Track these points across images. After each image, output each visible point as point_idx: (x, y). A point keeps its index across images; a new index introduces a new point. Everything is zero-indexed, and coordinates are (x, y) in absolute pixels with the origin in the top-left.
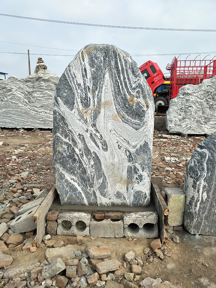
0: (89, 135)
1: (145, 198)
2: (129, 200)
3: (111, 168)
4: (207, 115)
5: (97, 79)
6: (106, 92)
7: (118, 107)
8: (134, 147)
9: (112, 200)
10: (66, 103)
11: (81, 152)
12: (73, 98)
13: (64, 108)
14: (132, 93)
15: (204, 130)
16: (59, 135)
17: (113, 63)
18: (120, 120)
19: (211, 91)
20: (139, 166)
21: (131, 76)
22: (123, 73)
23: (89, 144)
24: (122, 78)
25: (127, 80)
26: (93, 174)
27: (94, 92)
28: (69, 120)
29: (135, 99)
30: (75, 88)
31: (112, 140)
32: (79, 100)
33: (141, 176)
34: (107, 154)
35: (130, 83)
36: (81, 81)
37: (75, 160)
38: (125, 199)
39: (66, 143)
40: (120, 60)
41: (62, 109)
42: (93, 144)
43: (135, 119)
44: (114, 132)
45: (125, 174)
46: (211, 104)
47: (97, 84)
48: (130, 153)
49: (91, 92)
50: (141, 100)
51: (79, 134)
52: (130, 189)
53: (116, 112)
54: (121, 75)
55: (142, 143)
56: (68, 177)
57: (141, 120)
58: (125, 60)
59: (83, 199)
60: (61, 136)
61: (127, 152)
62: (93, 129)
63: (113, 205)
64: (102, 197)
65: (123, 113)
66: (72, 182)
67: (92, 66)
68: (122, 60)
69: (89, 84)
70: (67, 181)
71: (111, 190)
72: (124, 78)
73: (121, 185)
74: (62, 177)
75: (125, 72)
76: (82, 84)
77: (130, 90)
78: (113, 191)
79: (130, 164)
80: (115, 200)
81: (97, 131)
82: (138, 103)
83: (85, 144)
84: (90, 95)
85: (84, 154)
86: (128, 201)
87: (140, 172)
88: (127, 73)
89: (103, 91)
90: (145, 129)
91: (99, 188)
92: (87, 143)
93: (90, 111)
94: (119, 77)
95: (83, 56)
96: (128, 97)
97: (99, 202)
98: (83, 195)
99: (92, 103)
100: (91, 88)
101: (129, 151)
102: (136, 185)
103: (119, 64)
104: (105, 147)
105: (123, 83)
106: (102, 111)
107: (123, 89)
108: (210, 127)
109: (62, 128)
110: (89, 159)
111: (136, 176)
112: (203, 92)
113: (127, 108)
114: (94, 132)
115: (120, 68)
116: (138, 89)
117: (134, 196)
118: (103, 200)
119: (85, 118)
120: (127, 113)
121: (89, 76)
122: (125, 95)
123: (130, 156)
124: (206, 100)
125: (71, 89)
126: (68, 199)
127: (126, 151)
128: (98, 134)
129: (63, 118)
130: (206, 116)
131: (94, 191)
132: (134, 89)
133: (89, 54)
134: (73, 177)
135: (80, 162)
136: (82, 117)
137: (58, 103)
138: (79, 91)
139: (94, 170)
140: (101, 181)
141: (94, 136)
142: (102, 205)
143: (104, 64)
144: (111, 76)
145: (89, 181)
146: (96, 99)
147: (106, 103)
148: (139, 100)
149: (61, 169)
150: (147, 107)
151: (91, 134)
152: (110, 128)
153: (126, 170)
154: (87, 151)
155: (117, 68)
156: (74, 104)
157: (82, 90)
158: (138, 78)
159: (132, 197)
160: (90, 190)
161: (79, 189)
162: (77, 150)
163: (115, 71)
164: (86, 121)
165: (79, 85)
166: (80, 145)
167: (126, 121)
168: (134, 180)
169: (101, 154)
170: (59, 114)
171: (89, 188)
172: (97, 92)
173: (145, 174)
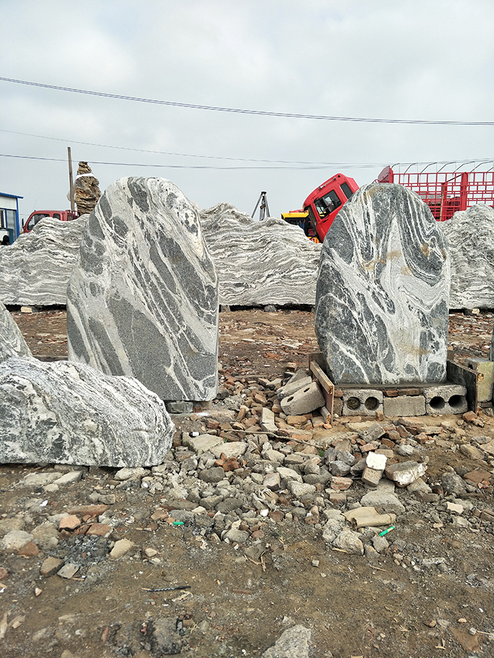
0: (370, 294)
1: (443, 371)
2: (422, 375)
3: (399, 335)
4: (466, 275)
5: (382, 226)
6: (393, 241)
7: (408, 258)
8: (429, 307)
9: (400, 376)
10: (342, 255)
11: (360, 316)
12: (352, 249)
13: (338, 262)
14: (426, 241)
15: (461, 302)
16: (332, 295)
17: (402, 206)
18: (411, 274)
19: (470, 232)
20: (435, 331)
21: (424, 221)
22: (415, 218)
23: (371, 306)
24: (413, 223)
25: (419, 226)
26: (375, 344)
27: (378, 240)
28: (345, 277)
29: (430, 248)
30: (354, 237)
31: (400, 299)
32: (359, 251)
33: (437, 344)
34: (394, 317)
35: (423, 230)
36: (362, 228)
37: (352, 326)
38: (417, 374)
39: (342, 306)
40: (411, 202)
41: (337, 263)
42: (376, 304)
43: (429, 272)
44: (403, 289)
45: (417, 342)
46: (471, 254)
47: (382, 231)
48: (424, 316)
49: (374, 240)
50: (437, 250)
51: (358, 294)
52: (424, 361)
53: (406, 265)
54: (412, 220)
55: (439, 302)
56: (343, 348)
57: (437, 274)
58: (417, 203)
59: (363, 376)
60: (335, 297)
61: (420, 314)
62: (376, 286)
63: (402, 381)
64: (388, 372)
65: (414, 265)
66: (349, 354)
67: (376, 210)
68: (414, 202)
69: (373, 231)
70: (341, 353)
71: (398, 363)
72: (416, 224)
73: (412, 356)
74: (335, 348)
75: (417, 217)
76: (364, 232)
77: (423, 238)
78: (402, 364)
79: (424, 329)
80: (405, 376)
81: (381, 288)
82: (433, 254)
83: (365, 305)
84: (373, 245)
85: (364, 318)
86: (421, 377)
87: (437, 339)
88: (419, 218)
89: (390, 240)
90: (442, 284)
91: (384, 362)
92: (367, 304)
93: (372, 264)
94: (410, 222)
95: (365, 198)
96: (421, 246)
97: (383, 380)
98: (363, 371)
99: (375, 254)
100: (374, 236)
101: (422, 313)
102: (431, 355)
103: (410, 208)
104: (392, 308)
105: (415, 230)
106: (389, 263)
107: (414, 236)
108: (471, 296)
109: (336, 286)
110: (371, 325)
111: (431, 344)
112: (456, 234)
113: (419, 259)
114: (378, 290)
115: (411, 212)
116: (432, 237)
117: (429, 369)
118: (389, 377)
119: (366, 273)
120: (419, 265)
121: (373, 221)
122: (417, 244)
123: (424, 319)
124: (462, 248)
125: (349, 238)
126: (344, 376)
127: (418, 312)
128: (382, 292)
129: (338, 274)
130: (463, 276)
131: (377, 365)
132: (428, 236)
133: (373, 196)
134: (349, 348)
135: (359, 329)
136: (362, 271)
137: (331, 256)
138: (359, 240)
139: (376, 339)
140: (386, 352)
141: (377, 295)
142: (387, 382)
143: (391, 207)
144: (400, 221)
145: (370, 352)
146: (380, 249)
147: (394, 254)
148: (434, 249)
149: (334, 339)
150: (445, 257)
151: (374, 293)
152: (398, 285)
153: (419, 337)
154: (369, 314)
155: (407, 212)
156: (353, 256)
157: (363, 239)
158: (432, 224)
159: (426, 371)
160: (372, 364)
161: (358, 363)
162: (355, 314)
163: (404, 215)
164: (367, 277)
165: (360, 233)
166: (360, 307)
167: (419, 276)
168: (429, 349)
169: (387, 317)
170: (333, 269)
171: (370, 362)
172: (381, 241)
173: (442, 341)
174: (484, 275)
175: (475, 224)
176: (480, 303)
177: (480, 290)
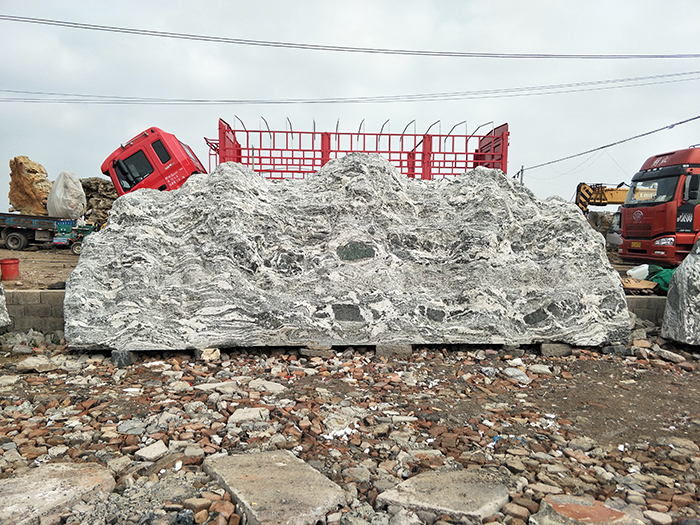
4: (197, 286)
15: (185, 336)
19: (205, 211)
46: (206, 250)
108: (204, 326)
112: (182, 214)
124: (192, 238)
130: (193, 290)
174: (227, 286)
175: (215, 196)
176: (222, 337)
177: (222, 315)
